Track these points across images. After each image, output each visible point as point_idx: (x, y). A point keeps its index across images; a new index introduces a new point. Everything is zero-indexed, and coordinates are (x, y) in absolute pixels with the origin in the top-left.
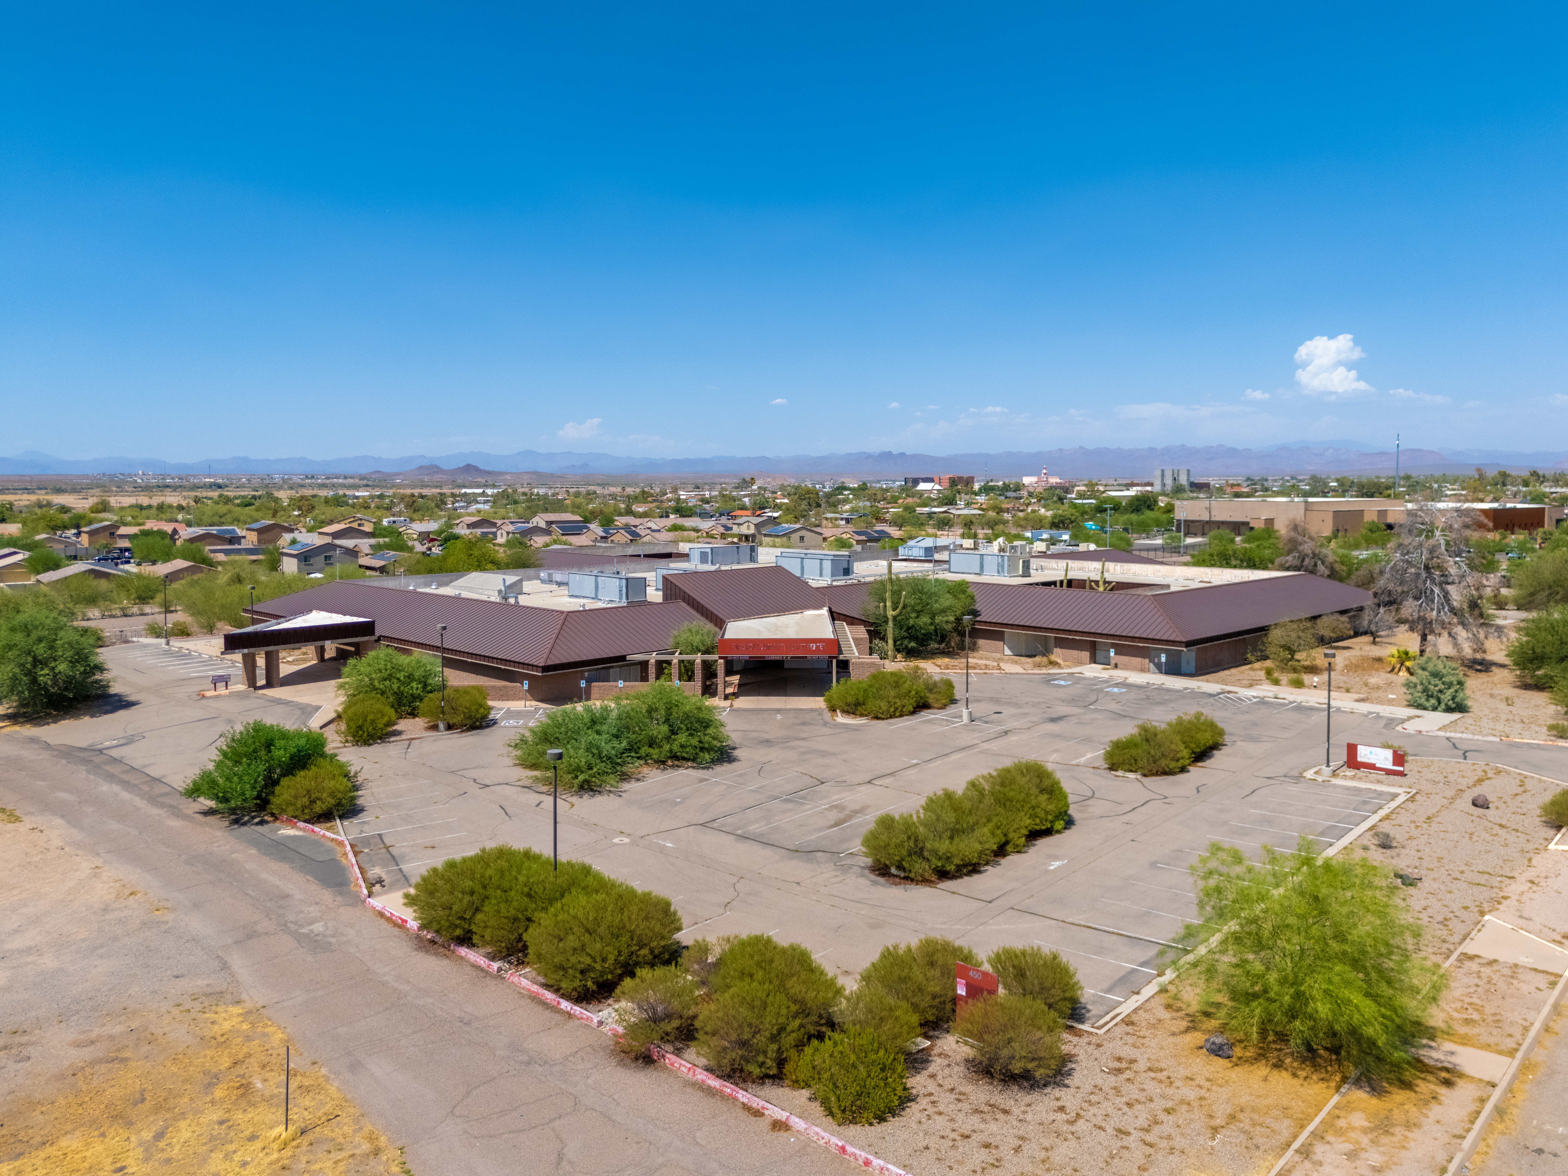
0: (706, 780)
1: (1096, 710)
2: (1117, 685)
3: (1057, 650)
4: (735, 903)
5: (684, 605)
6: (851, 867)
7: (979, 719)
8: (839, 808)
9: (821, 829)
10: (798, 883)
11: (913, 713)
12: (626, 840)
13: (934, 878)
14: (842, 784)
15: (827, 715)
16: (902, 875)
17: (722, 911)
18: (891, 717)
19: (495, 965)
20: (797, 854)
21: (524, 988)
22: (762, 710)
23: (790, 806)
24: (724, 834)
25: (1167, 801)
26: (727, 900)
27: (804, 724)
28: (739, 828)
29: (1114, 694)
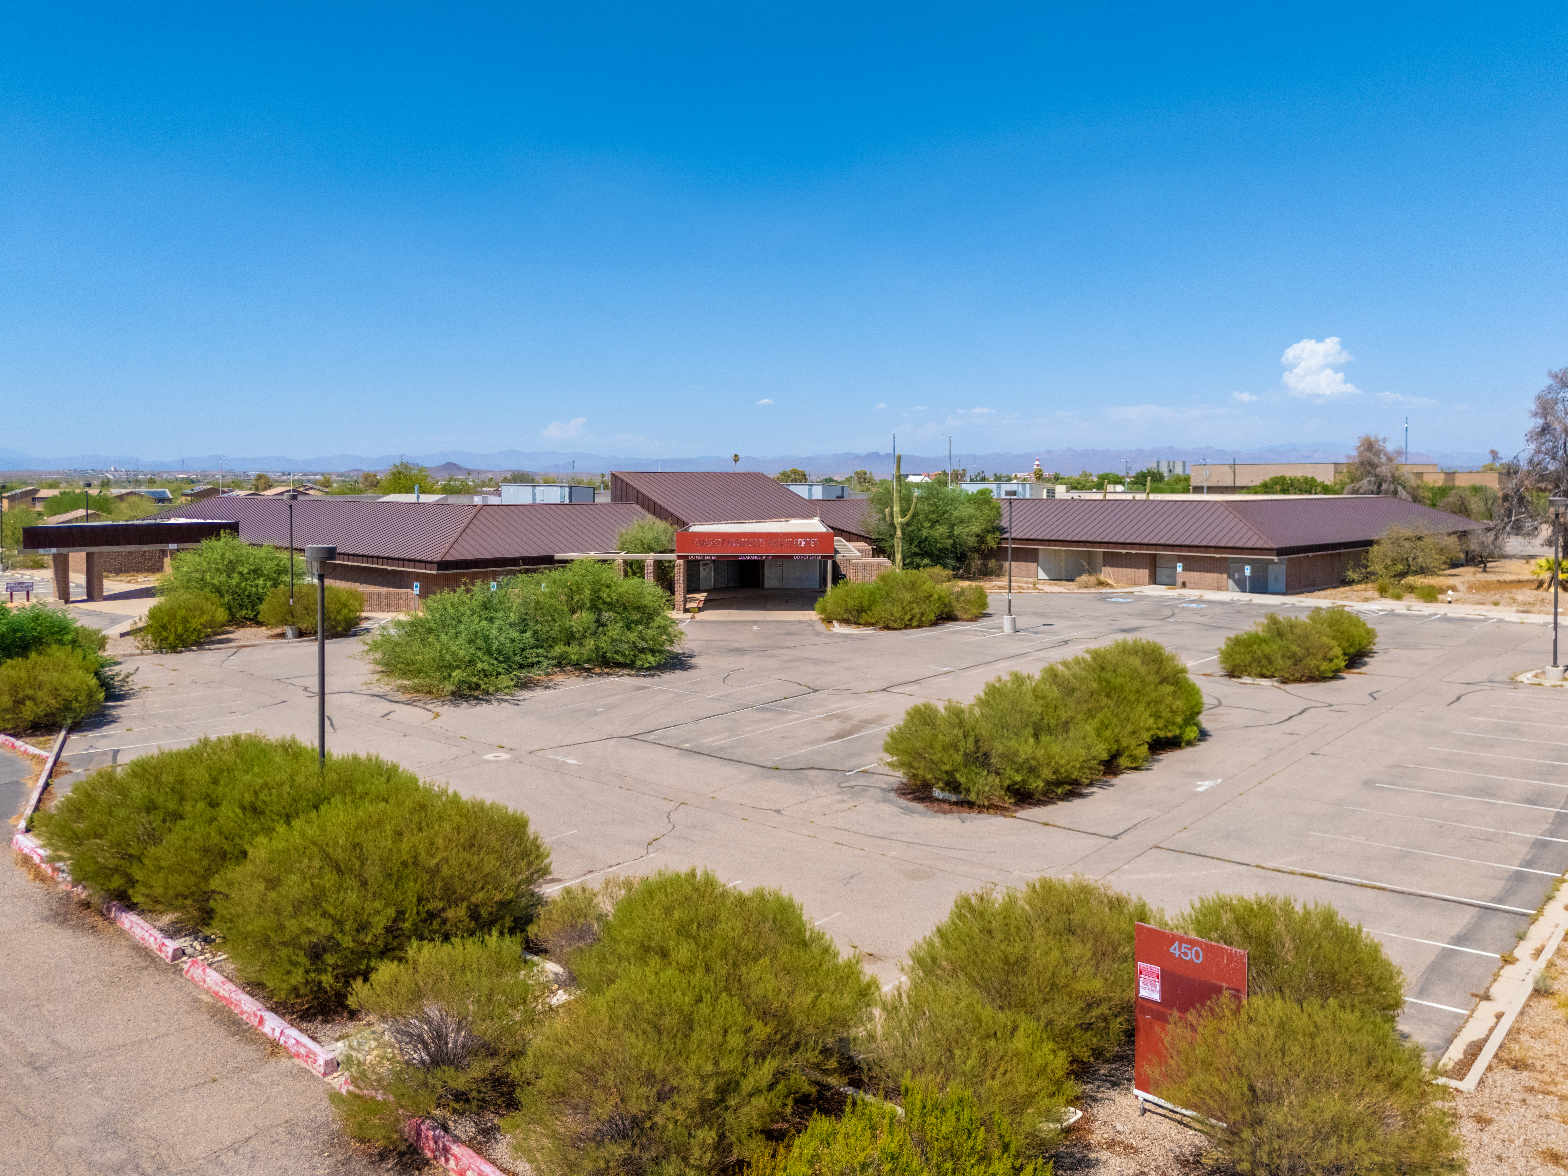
0: (645, 688)
1: (1177, 622)
2: (1193, 601)
3: (1105, 570)
4: (666, 839)
5: (638, 507)
6: (865, 789)
7: (1025, 630)
8: (843, 717)
9: (815, 742)
10: (778, 811)
11: (934, 624)
12: (504, 756)
13: (1009, 801)
14: (844, 691)
15: (821, 627)
16: (954, 798)
17: (642, 851)
18: (906, 627)
19: (171, 945)
20: (777, 772)
21: (207, 991)
22: (733, 622)
23: (767, 715)
24: (662, 748)
25: (1333, 708)
26: (653, 836)
27: (789, 634)
28: (686, 741)
29: (1192, 609)
